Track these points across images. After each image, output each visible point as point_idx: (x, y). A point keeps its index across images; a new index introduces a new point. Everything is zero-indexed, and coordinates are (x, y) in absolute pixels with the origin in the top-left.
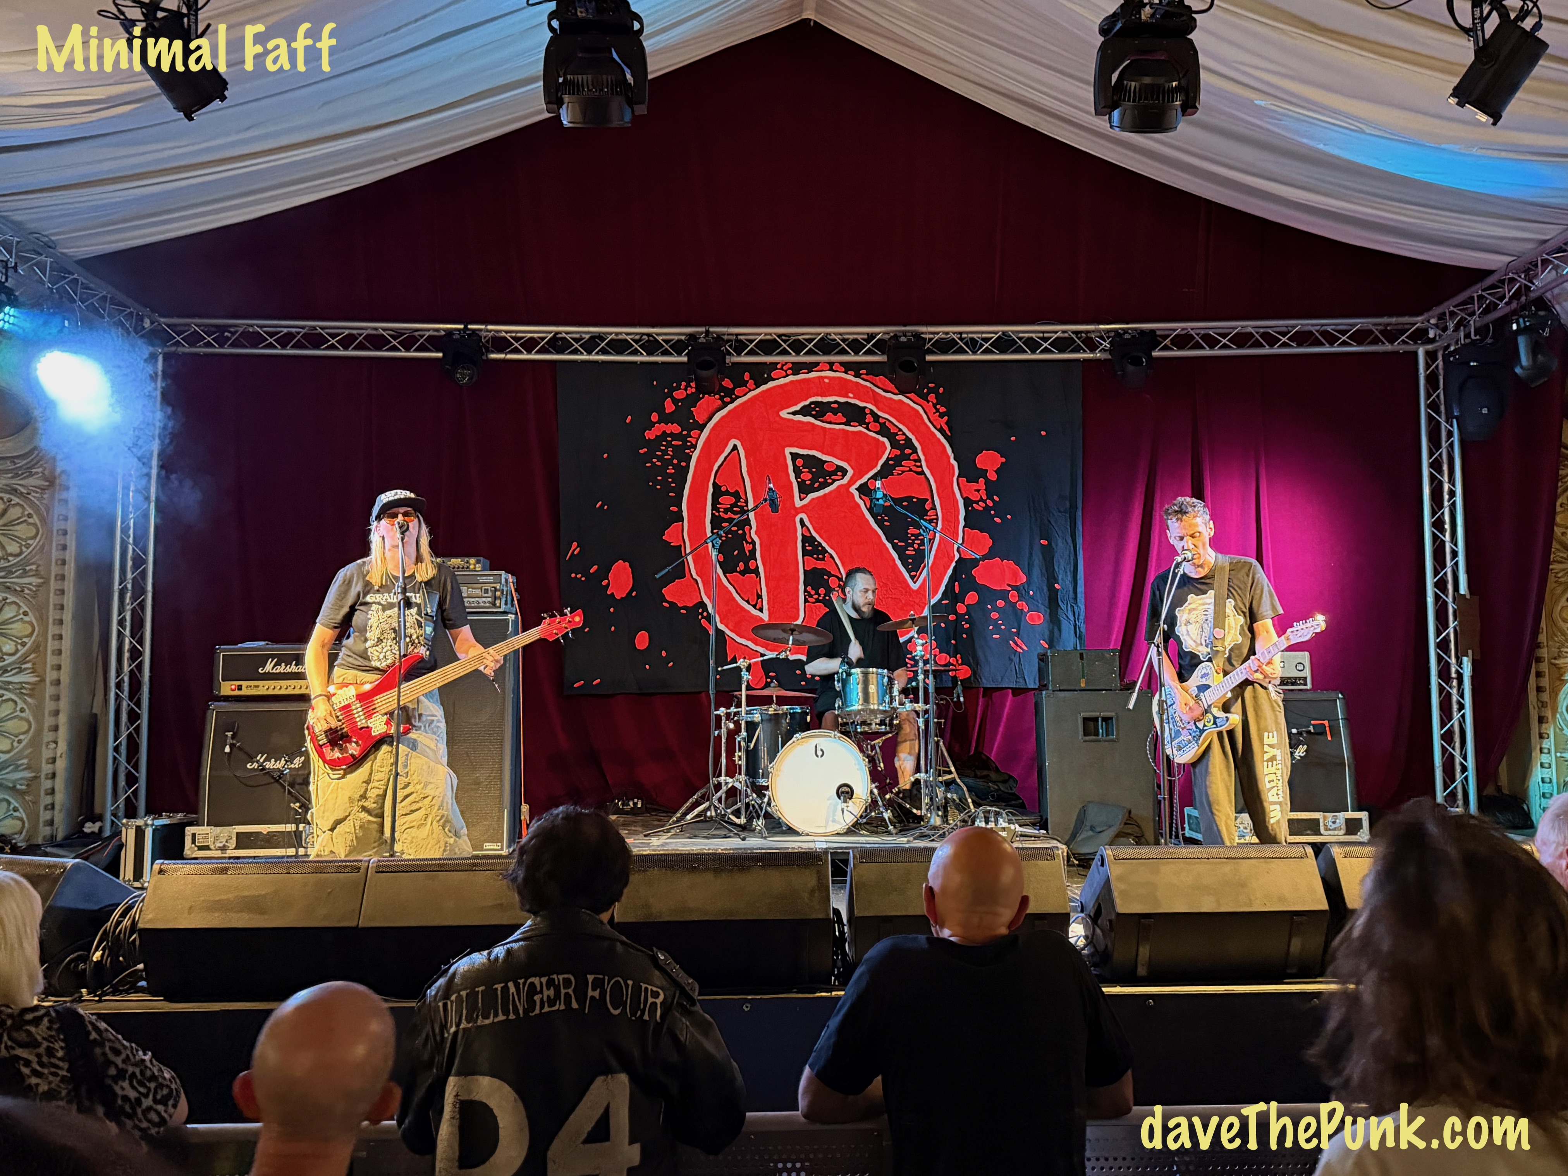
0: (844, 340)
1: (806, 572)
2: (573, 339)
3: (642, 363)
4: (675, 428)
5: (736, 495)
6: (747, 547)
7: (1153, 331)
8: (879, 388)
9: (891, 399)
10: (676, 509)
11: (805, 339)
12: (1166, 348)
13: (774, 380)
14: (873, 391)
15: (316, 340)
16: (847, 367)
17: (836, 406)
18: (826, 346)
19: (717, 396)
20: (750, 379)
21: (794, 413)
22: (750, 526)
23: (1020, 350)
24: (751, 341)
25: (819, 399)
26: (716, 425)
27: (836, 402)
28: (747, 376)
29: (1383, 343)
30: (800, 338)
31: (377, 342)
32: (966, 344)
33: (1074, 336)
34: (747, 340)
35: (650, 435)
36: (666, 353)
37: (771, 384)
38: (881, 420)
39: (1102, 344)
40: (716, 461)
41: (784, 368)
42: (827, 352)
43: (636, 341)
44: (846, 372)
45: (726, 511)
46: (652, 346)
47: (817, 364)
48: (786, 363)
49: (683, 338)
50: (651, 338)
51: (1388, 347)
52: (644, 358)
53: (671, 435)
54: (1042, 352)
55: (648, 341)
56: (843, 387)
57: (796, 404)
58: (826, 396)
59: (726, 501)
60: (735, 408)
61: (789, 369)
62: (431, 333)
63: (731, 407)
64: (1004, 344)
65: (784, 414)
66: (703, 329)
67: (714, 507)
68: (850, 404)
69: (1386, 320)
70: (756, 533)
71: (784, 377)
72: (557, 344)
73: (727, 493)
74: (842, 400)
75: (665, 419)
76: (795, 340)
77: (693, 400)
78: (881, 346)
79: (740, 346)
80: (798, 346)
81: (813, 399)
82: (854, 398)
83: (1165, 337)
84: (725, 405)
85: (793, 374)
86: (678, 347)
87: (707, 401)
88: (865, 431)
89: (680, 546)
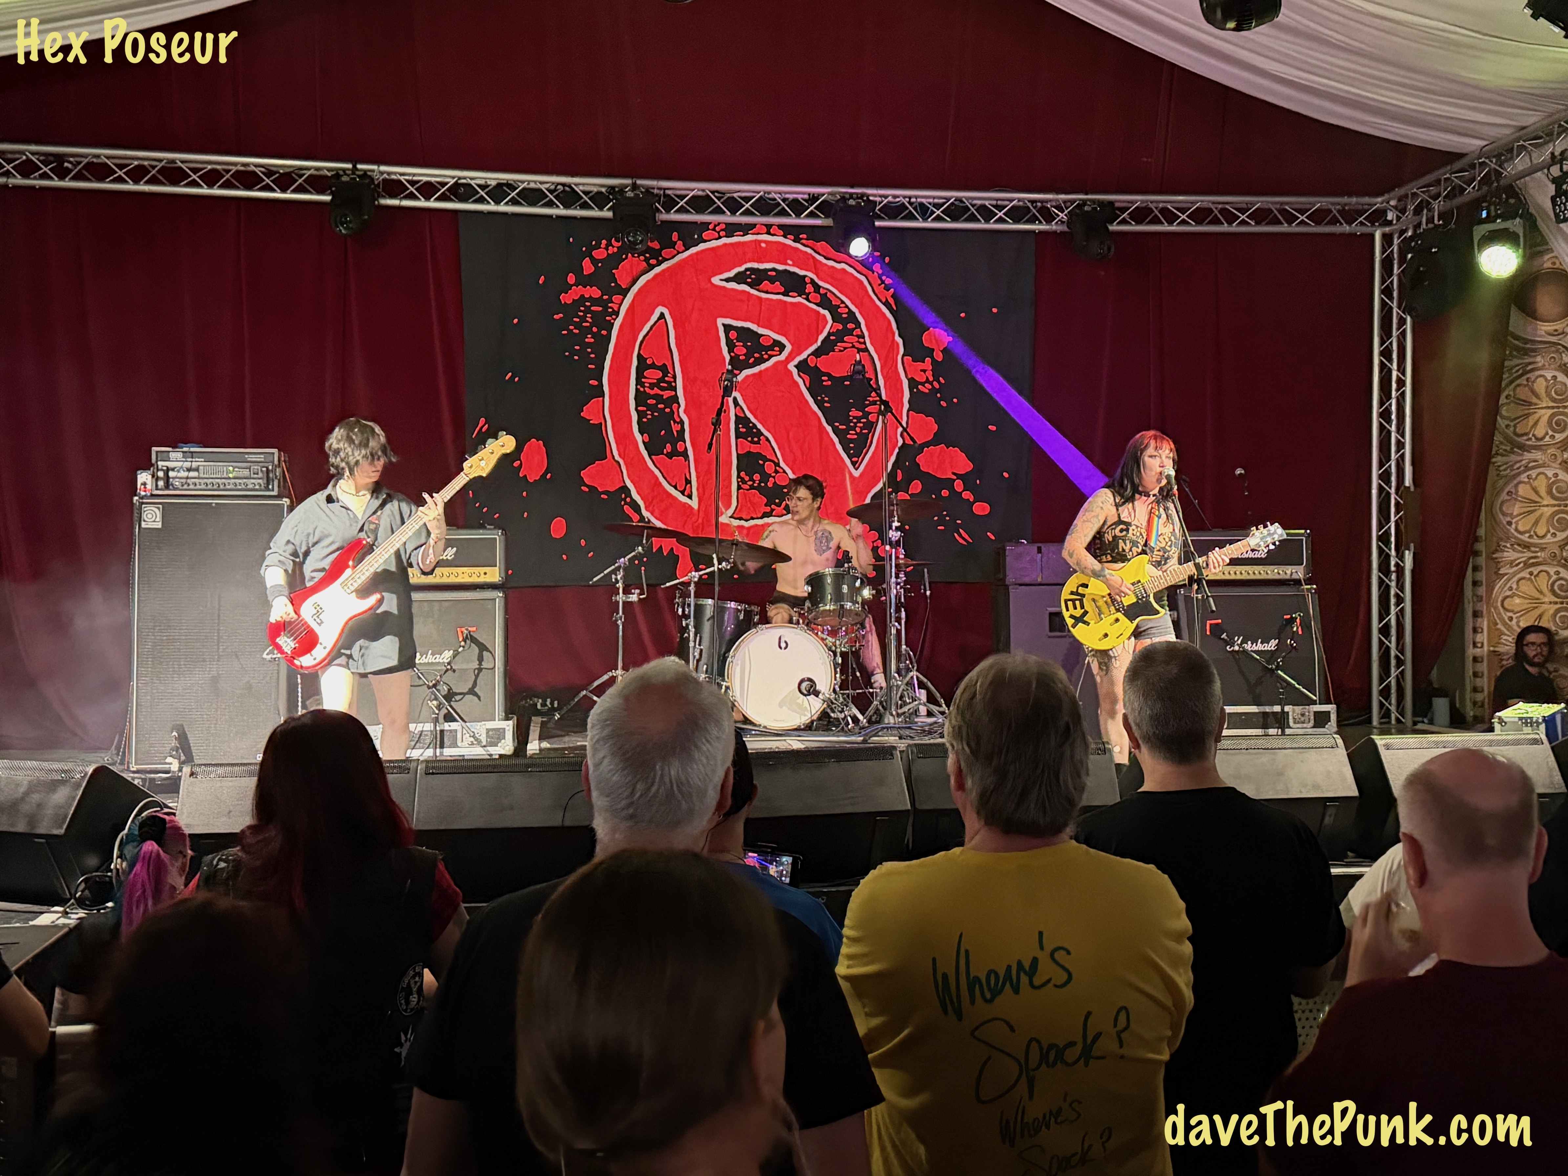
0: (784, 200)
1: (738, 455)
2: (479, 186)
3: (559, 217)
4: (595, 292)
5: (664, 369)
6: (675, 428)
7: (1111, 203)
8: (819, 254)
9: (833, 267)
10: (596, 383)
11: (741, 198)
12: (1124, 222)
13: (705, 241)
14: (814, 258)
15: (174, 174)
16: (787, 230)
17: (774, 273)
18: (765, 206)
19: (642, 258)
20: (679, 239)
21: (727, 280)
22: (678, 403)
23: (972, 219)
24: (682, 197)
25: (755, 265)
26: (640, 290)
27: (774, 270)
28: (675, 235)
29: (1341, 224)
30: (735, 195)
31: (247, 179)
32: (915, 209)
33: (1029, 204)
34: (678, 196)
35: (566, 298)
36: (585, 206)
37: (702, 246)
38: (822, 292)
39: (1058, 216)
40: (641, 330)
41: (717, 229)
42: (765, 213)
43: (551, 192)
44: (785, 236)
45: (652, 385)
46: (569, 197)
47: (754, 225)
48: (719, 224)
49: (603, 190)
50: (567, 189)
51: (1346, 228)
52: (561, 211)
53: (590, 299)
54: (997, 222)
55: (564, 191)
56: (782, 254)
57: (730, 271)
58: (762, 262)
59: (652, 375)
60: (663, 271)
61: (722, 230)
62: (312, 172)
63: (657, 270)
64: (956, 211)
65: (716, 280)
66: (628, 181)
67: (638, 382)
68: (789, 272)
69: (1346, 200)
70: (685, 412)
71: (717, 239)
72: (460, 191)
73: (653, 366)
74: (780, 267)
75: (584, 281)
76: (729, 198)
77: (615, 260)
78: (826, 208)
79: (670, 203)
80: (733, 205)
81: (749, 265)
82: (793, 265)
83: (1123, 210)
84: (652, 267)
85: (726, 236)
86: (599, 200)
87: (632, 262)
88: (805, 302)
89: (601, 424)
